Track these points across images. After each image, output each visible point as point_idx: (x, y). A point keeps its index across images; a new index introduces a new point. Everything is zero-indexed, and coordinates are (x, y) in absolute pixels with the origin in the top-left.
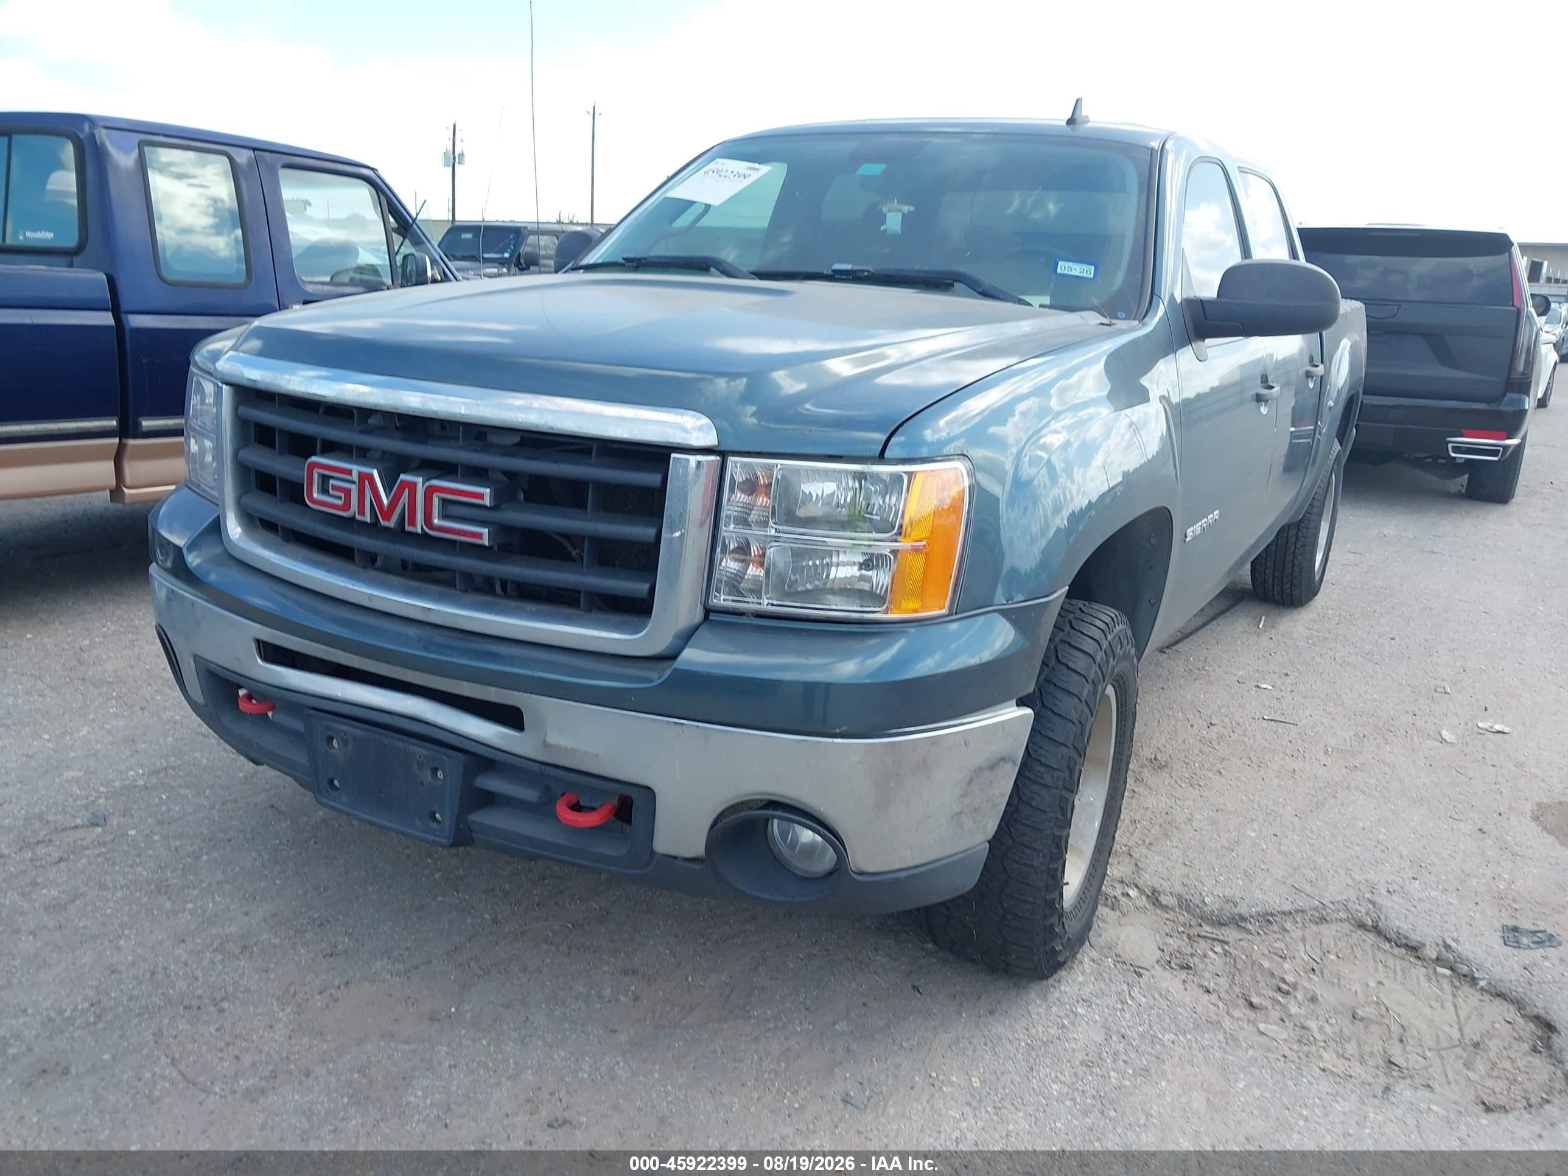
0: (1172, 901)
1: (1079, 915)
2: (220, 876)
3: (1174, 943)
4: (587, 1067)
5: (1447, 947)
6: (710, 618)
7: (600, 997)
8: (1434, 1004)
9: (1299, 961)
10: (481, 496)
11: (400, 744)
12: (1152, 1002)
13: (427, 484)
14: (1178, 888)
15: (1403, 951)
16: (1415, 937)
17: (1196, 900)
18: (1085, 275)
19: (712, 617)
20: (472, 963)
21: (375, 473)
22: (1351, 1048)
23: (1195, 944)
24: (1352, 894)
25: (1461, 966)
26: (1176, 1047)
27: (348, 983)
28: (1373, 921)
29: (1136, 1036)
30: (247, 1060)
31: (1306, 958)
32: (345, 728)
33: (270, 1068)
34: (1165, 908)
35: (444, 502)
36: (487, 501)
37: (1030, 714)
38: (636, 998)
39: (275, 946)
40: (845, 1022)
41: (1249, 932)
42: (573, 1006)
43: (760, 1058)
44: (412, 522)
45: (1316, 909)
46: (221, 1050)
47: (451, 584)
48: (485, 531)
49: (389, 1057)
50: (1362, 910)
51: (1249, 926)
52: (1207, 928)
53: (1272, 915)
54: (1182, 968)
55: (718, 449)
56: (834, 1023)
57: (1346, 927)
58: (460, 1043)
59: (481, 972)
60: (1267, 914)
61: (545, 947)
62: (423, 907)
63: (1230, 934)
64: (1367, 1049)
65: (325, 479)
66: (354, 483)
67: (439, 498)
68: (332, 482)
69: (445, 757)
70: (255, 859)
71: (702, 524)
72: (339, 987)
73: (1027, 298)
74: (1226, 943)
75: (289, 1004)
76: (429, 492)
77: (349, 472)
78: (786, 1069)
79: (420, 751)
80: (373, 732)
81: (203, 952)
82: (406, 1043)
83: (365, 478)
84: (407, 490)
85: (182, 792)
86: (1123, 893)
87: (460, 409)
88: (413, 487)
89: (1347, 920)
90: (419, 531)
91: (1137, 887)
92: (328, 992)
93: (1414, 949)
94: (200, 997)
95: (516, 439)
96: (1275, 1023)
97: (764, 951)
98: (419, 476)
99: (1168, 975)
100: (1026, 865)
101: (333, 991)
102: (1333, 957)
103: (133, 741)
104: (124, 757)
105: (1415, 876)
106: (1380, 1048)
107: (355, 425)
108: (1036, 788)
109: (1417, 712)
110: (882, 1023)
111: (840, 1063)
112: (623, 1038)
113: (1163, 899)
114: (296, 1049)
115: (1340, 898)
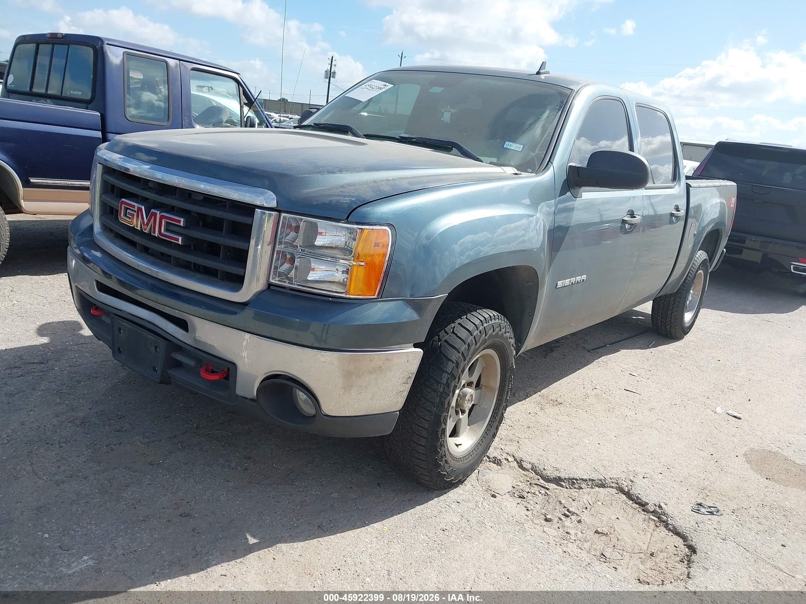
0: (529, 466)
1: (466, 461)
2: (86, 392)
3: (522, 486)
4: (208, 494)
5: (660, 507)
6: (271, 288)
7: (229, 466)
8: (640, 532)
9: (581, 503)
10: (179, 222)
11: (144, 333)
12: (491, 508)
13: (161, 214)
14: (535, 461)
15: (637, 506)
16: (645, 499)
17: (541, 468)
18: (517, 149)
19: (272, 287)
20: (179, 444)
21: (143, 208)
22: (587, 545)
23: (532, 488)
24: (623, 476)
25: (663, 517)
26: (491, 529)
27: (121, 443)
28: (628, 490)
29: (474, 521)
30: (62, 468)
31: (586, 502)
32: (125, 324)
33: (71, 473)
34: (524, 469)
35: (167, 224)
36: (182, 224)
37: (421, 352)
38: (246, 469)
39: (96, 424)
40: (337, 494)
41: (562, 486)
42: (215, 468)
43: (289, 503)
44: (154, 232)
45: (601, 480)
46: (53, 463)
47: (170, 262)
48: (180, 238)
49: (124, 476)
50: (625, 485)
51: (563, 483)
52: (542, 481)
53: (576, 480)
54: (520, 497)
55: (277, 209)
56: (332, 493)
57: (614, 490)
58: (157, 475)
59: (181, 448)
60: (574, 479)
61: (215, 441)
62: (169, 417)
63: (552, 486)
64: (595, 547)
65: (127, 209)
66: (135, 211)
67: (165, 221)
68: (128, 211)
69: (159, 341)
70: (104, 387)
71: (269, 245)
72: (116, 445)
73: (482, 158)
74: (548, 489)
75: (91, 449)
76: (162, 218)
77: (134, 206)
78: (299, 510)
79: (151, 337)
80: (133, 326)
81: (64, 422)
82: (134, 472)
83: (140, 210)
84: (153, 217)
85: (86, 354)
86: (506, 459)
87: (175, 181)
88: (155, 215)
89: (616, 488)
90: (157, 236)
91: (514, 457)
92: (110, 446)
93: (643, 505)
94: (54, 440)
95: (201, 198)
96: (555, 529)
97: (315, 458)
98: (158, 210)
99: (511, 499)
100: (421, 427)
101: (112, 446)
102: (600, 503)
103: (74, 330)
104: (67, 336)
105: (661, 472)
106: (602, 547)
107: (141, 186)
108: (429, 390)
109: (711, 397)
110: (354, 497)
111: (325, 511)
112: (231, 484)
113: (525, 465)
114: (85, 467)
115: (615, 476)
